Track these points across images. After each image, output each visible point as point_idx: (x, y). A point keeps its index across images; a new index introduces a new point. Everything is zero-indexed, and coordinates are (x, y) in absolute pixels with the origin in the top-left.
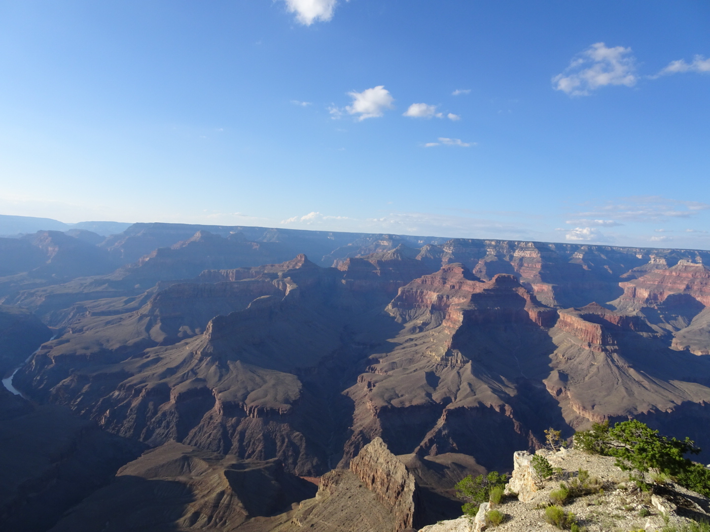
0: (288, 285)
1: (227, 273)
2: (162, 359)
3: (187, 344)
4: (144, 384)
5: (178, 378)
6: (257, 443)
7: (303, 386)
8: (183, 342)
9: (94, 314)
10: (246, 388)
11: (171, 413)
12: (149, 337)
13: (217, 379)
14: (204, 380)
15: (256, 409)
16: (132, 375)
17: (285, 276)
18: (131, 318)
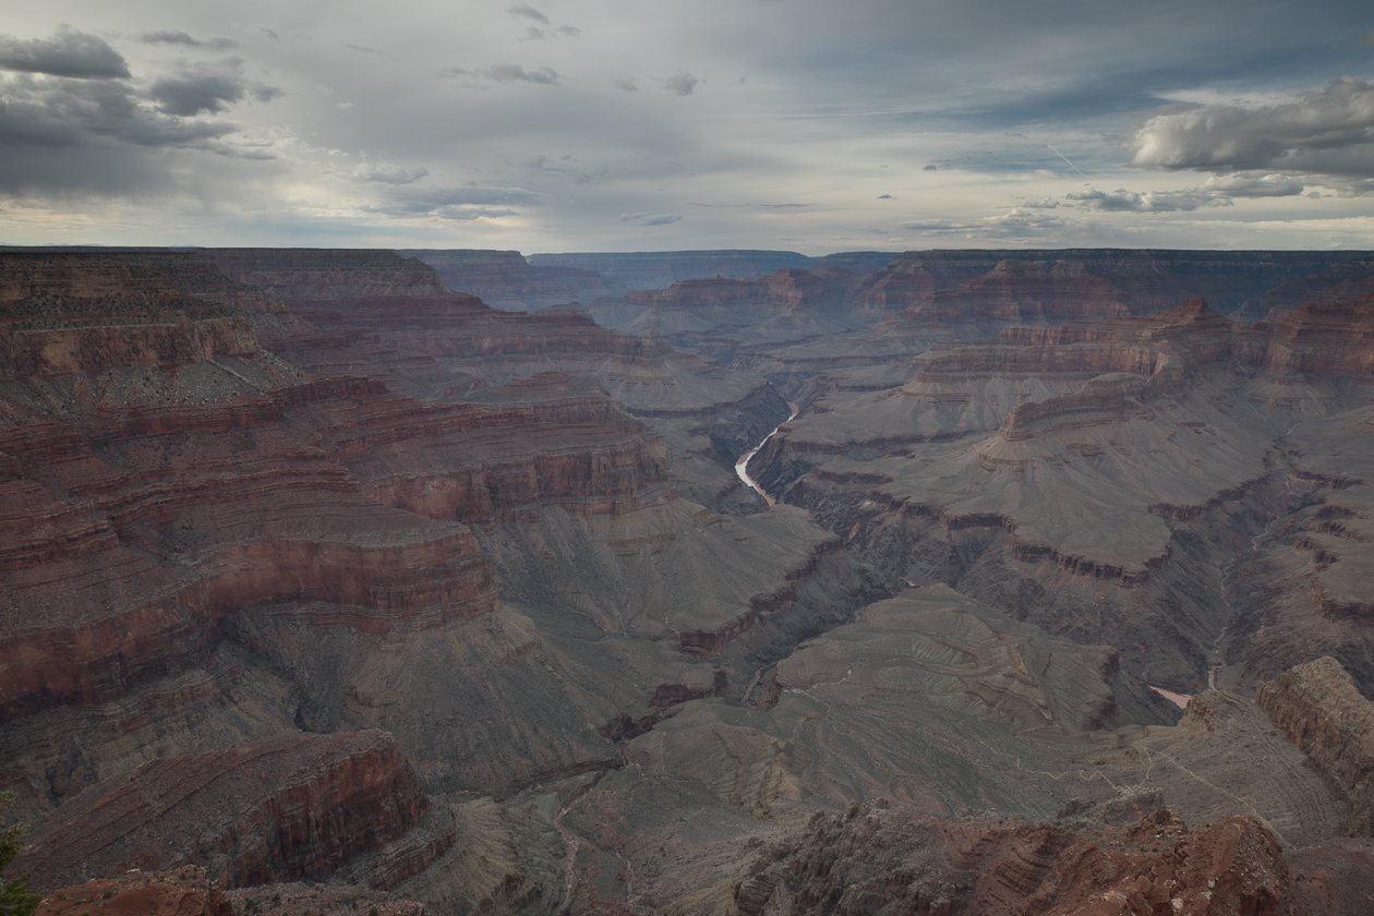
0: (1160, 355)
1: (1046, 331)
2: (931, 461)
3: (972, 443)
4: (905, 496)
5: (956, 493)
7: (1174, 536)
8: (966, 440)
9: (841, 388)
10: (1064, 525)
11: (940, 544)
12: (916, 429)
13: (1018, 501)
14: (996, 502)
16: (890, 480)
17: (1155, 338)
18: (891, 398)
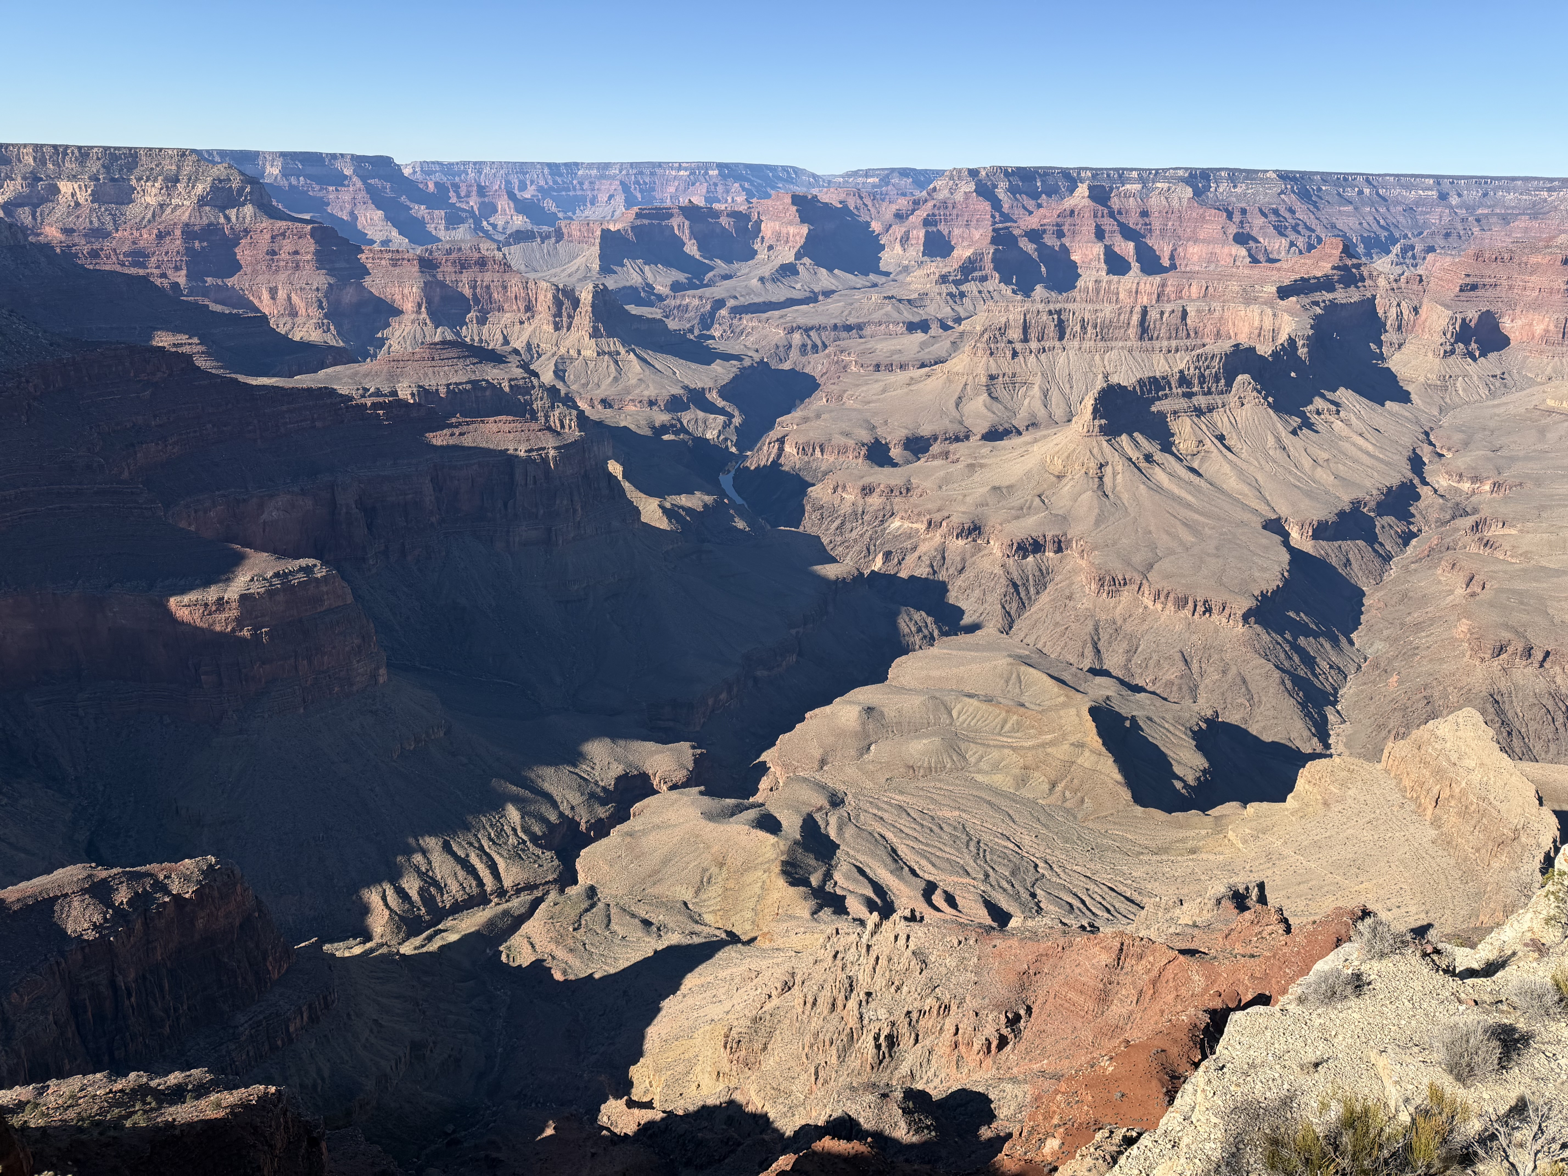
0: (1286, 317)
1: (1139, 284)
2: (982, 466)
3: (1036, 441)
5: (1012, 508)
6: (1167, 667)
7: (1293, 561)
8: (1026, 437)
10: (1153, 547)
11: (992, 576)
12: (961, 423)
13: (1092, 519)
14: (1064, 519)
15: (1172, 596)
18: (930, 380)
